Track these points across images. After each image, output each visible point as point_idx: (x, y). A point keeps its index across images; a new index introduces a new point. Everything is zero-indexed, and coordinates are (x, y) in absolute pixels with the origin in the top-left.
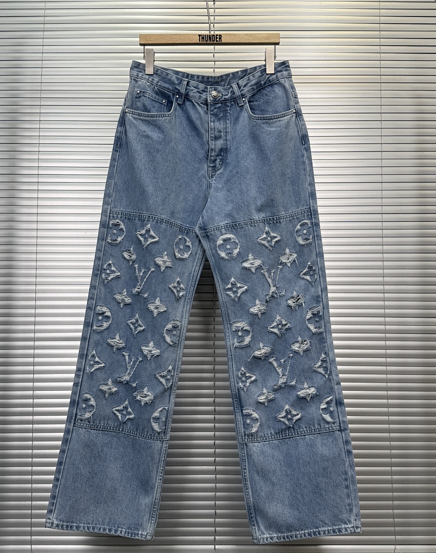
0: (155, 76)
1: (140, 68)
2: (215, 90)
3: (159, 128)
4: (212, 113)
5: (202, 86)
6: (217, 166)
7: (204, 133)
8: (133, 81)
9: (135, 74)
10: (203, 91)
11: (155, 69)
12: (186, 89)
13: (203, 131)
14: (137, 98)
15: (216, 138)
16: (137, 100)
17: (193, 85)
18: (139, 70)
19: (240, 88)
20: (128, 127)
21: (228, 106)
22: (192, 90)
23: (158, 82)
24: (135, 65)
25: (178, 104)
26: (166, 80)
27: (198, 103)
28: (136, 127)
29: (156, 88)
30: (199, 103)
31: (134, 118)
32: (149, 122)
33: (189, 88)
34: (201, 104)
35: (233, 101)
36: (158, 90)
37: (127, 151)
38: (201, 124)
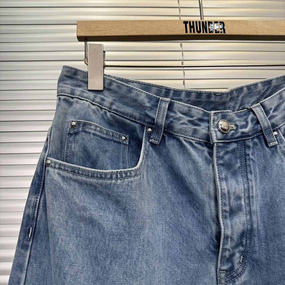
0: (106, 93)
1: (77, 80)
2: (224, 117)
3: (117, 202)
4: (221, 162)
5: (197, 111)
6: (237, 266)
7: (206, 200)
8: (63, 104)
9: (68, 90)
10: (201, 120)
11: (107, 81)
12: (167, 117)
13: (202, 196)
14: (71, 134)
15: (233, 212)
16: (71, 139)
17: (181, 110)
18: (75, 82)
19: (267, 112)
20: (49, 198)
21: (249, 147)
22: (179, 119)
23: (112, 104)
24: (68, 74)
25: (152, 144)
26: (127, 100)
27: (191, 144)
28: (65, 195)
29: (108, 114)
30: (193, 142)
31: (63, 177)
32: (96, 187)
33: (172, 114)
34: (196, 145)
35: (257, 137)
36: (112, 119)
37: (47, 248)
38: (199, 183)
